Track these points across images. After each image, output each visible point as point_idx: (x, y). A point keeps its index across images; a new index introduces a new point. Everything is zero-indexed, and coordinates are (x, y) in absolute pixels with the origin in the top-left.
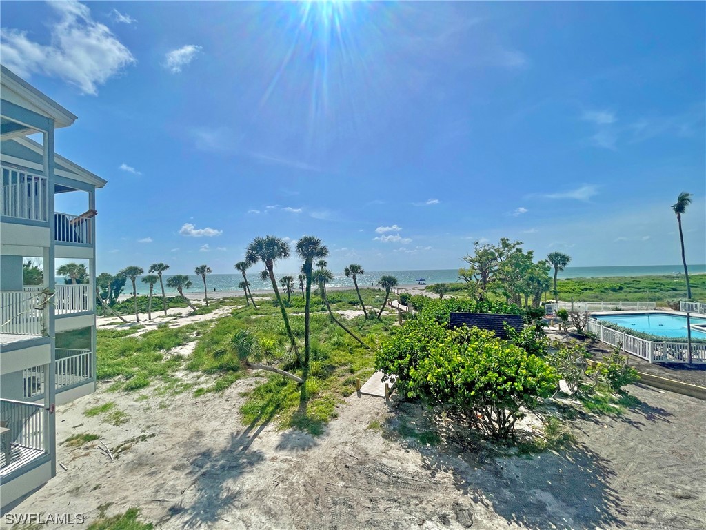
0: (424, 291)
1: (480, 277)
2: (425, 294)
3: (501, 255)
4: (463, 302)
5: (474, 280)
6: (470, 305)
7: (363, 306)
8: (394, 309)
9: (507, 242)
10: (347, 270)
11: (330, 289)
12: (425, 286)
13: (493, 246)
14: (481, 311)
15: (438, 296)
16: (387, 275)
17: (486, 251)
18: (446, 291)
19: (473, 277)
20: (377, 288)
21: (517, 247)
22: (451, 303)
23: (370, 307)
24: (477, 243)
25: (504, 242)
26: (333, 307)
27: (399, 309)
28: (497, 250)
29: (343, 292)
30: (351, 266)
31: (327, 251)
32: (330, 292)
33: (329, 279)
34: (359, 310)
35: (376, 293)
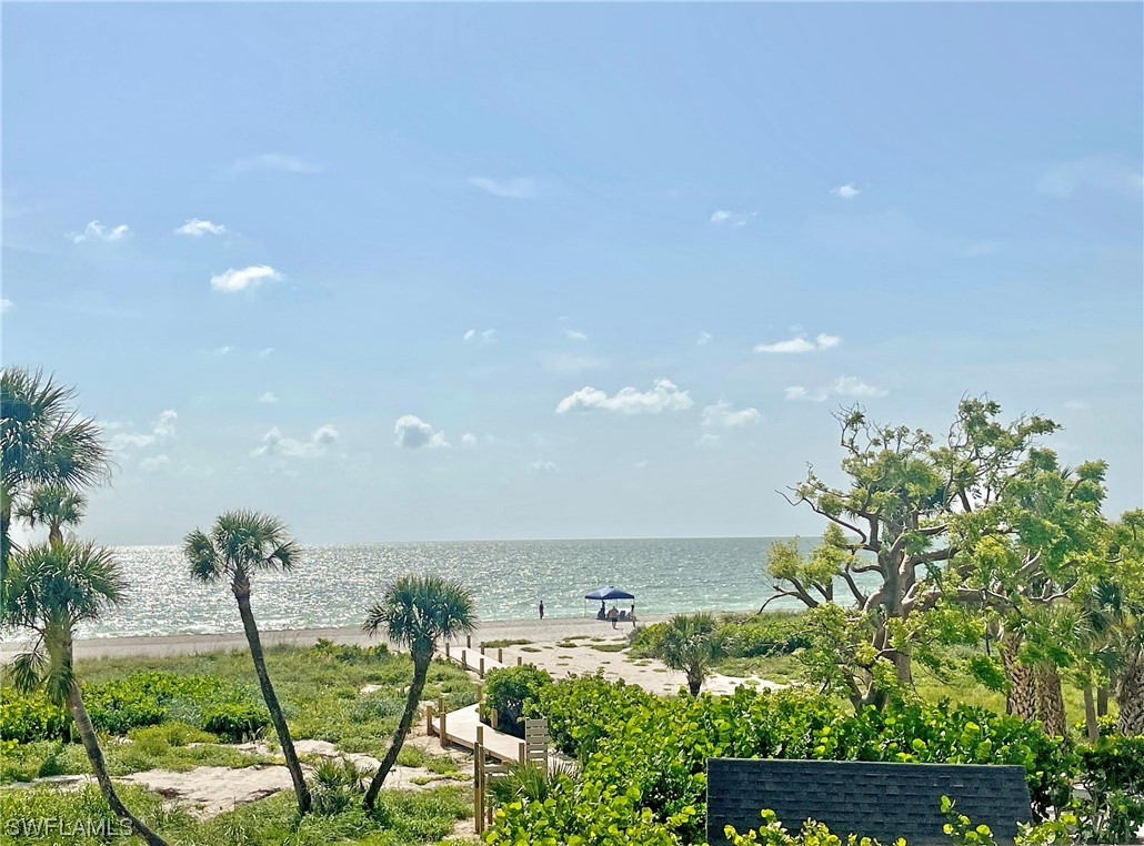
0: (618, 658)
1: (872, 585)
2: (620, 668)
3: (965, 479)
4: (787, 710)
5: (844, 599)
6: (817, 725)
7: (287, 742)
8: (455, 754)
9: (990, 419)
10: (198, 545)
11: (98, 653)
12: (627, 627)
13: (926, 440)
14: (865, 754)
15: (680, 679)
16: (419, 573)
17: (891, 460)
18: (717, 653)
19: (839, 584)
20: (368, 643)
21: (1039, 442)
22: (730, 716)
23: (329, 749)
24: (858, 418)
25: (975, 417)
26: (117, 749)
27: (477, 752)
28: (945, 459)
29: (170, 664)
30: (227, 525)
31: (95, 452)
32: (93, 668)
33: (100, 597)
34: (264, 764)
35: (361, 669)
